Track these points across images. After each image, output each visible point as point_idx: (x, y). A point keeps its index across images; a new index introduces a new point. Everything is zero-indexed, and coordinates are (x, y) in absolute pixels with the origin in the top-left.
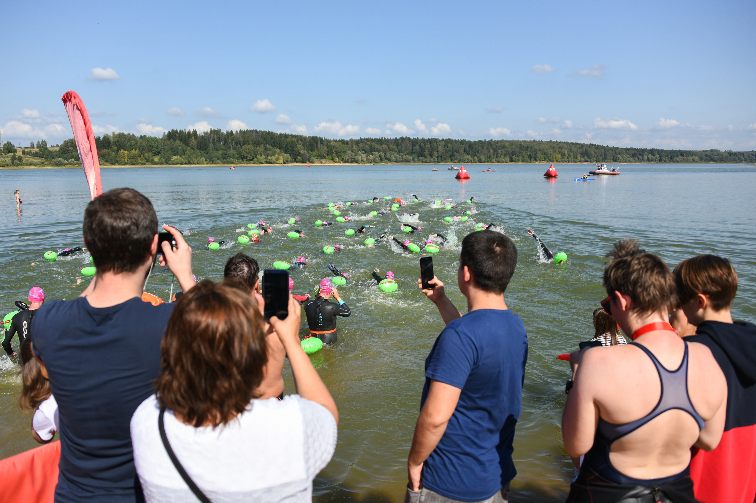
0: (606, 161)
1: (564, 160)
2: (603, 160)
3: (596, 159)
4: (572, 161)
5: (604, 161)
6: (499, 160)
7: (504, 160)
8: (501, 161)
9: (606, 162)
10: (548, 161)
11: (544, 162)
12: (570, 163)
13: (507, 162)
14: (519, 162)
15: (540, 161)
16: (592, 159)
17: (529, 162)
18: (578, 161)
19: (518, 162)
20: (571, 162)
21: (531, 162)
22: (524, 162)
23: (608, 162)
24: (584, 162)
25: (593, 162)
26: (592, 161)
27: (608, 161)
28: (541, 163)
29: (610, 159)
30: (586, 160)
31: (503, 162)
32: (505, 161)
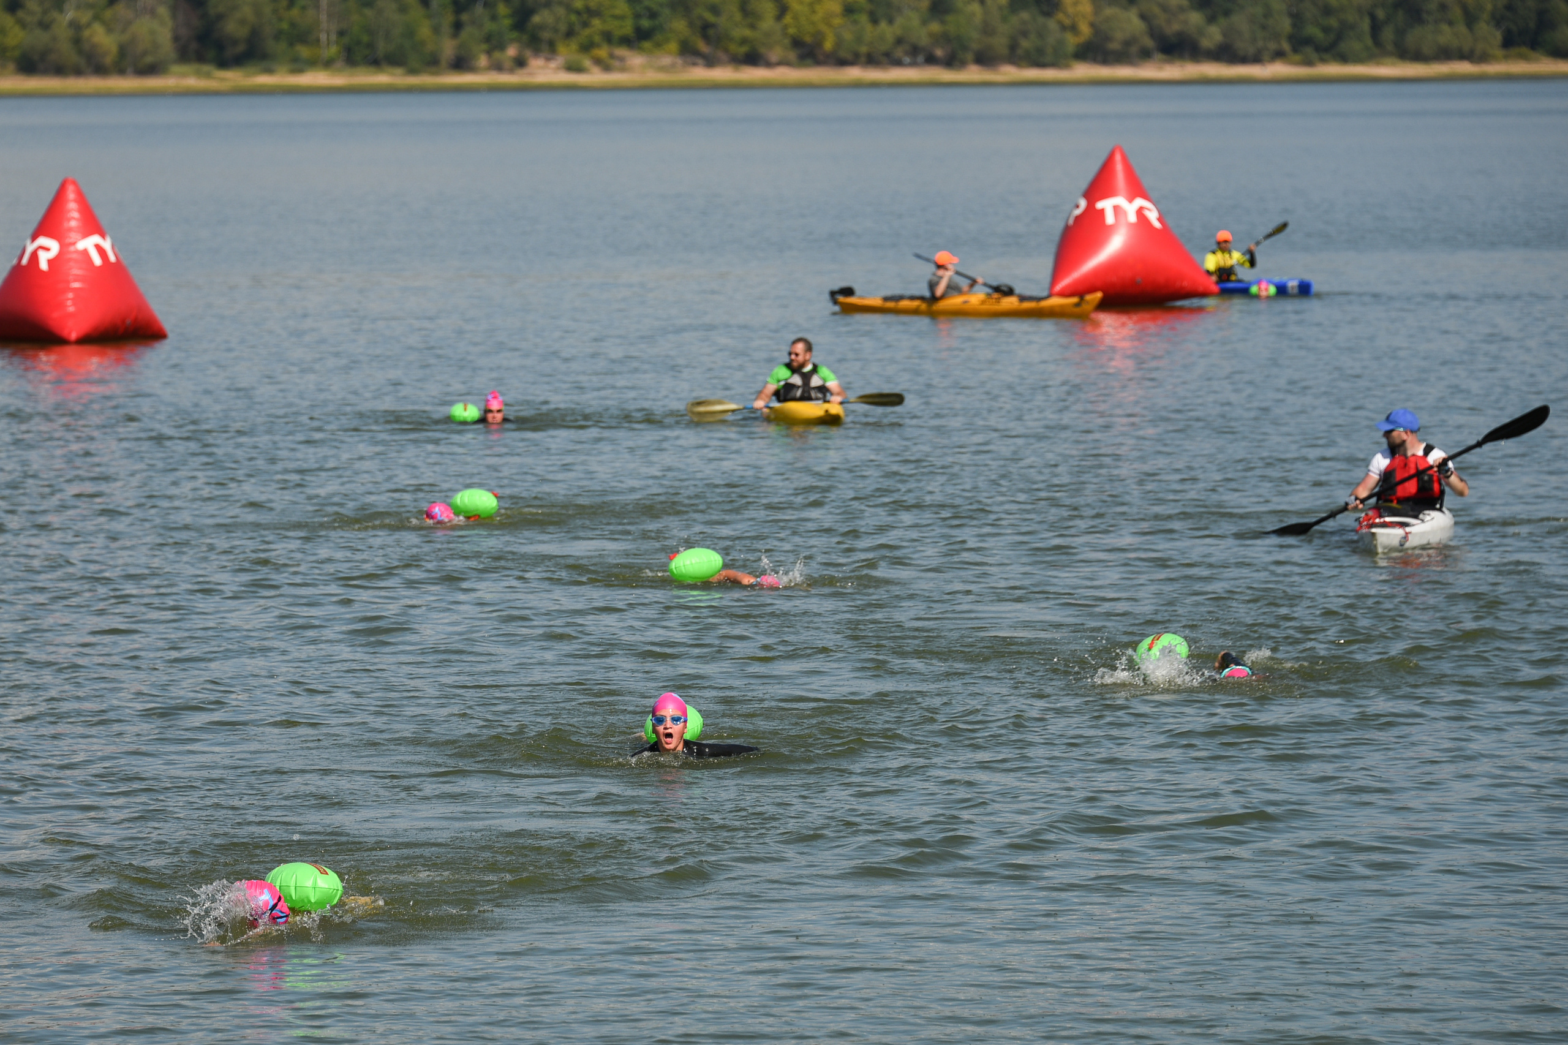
0: (1416, 36)
1: (887, 31)
2: (1376, 28)
3: (1297, 18)
4: (1000, 43)
5: (1388, 34)
6: (40, 38)
7: (103, 39)
8: (66, 51)
9: (1418, 57)
10: (688, 52)
11: (636, 60)
12: (973, 73)
13: (151, 70)
14: (313, 63)
15: (587, 47)
16: (1239, 21)
17: (432, 63)
18: (1072, 41)
19: (299, 66)
20: (984, 59)
21: (461, 64)
22: (375, 63)
23: (1445, 54)
24: (1145, 55)
25: (1256, 59)
26: (1243, 46)
27: (1446, 36)
28: (595, 76)
29: (1470, 19)
30: (1174, 28)
31: (100, 70)
32: (123, 51)
